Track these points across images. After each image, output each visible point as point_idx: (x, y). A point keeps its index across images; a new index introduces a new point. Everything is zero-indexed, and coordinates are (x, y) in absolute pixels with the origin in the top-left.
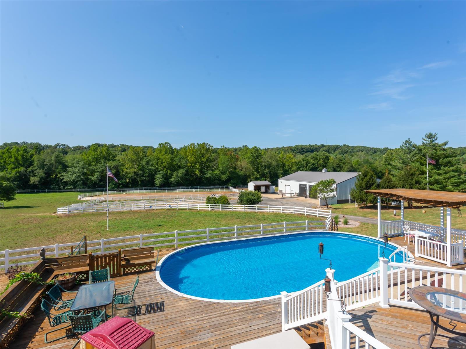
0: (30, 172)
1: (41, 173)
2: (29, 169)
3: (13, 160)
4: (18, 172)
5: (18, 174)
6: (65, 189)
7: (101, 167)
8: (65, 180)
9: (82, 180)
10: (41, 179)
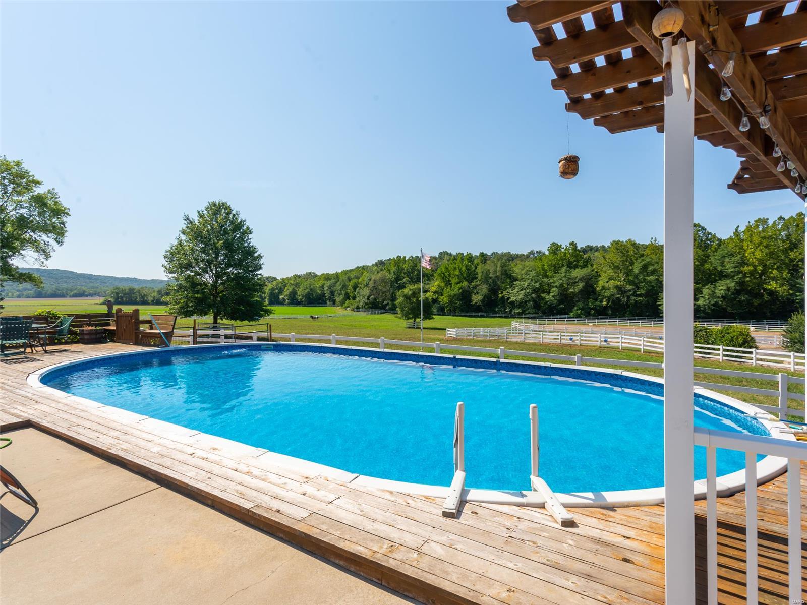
0: (473, 288)
1: (484, 289)
2: (473, 284)
3: (457, 272)
4: (461, 288)
5: (461, 291)
6: (513, 313)
7: (561, 280)
8: (510, 300)
9: (534, 301)
10: (484, 298)
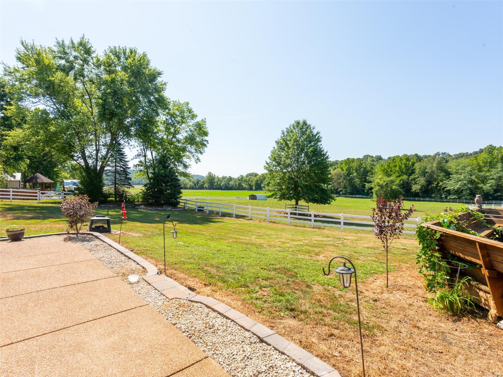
0: (412, 180)
1: (422, 181)
2: (411, 177)
3: (397, 169)
4: (402, 180)
5: (402, 182)
6: (448, 198)
7: (498, 173)
8: (448, 189)
9: (470, 189)
10: (422, 187)
